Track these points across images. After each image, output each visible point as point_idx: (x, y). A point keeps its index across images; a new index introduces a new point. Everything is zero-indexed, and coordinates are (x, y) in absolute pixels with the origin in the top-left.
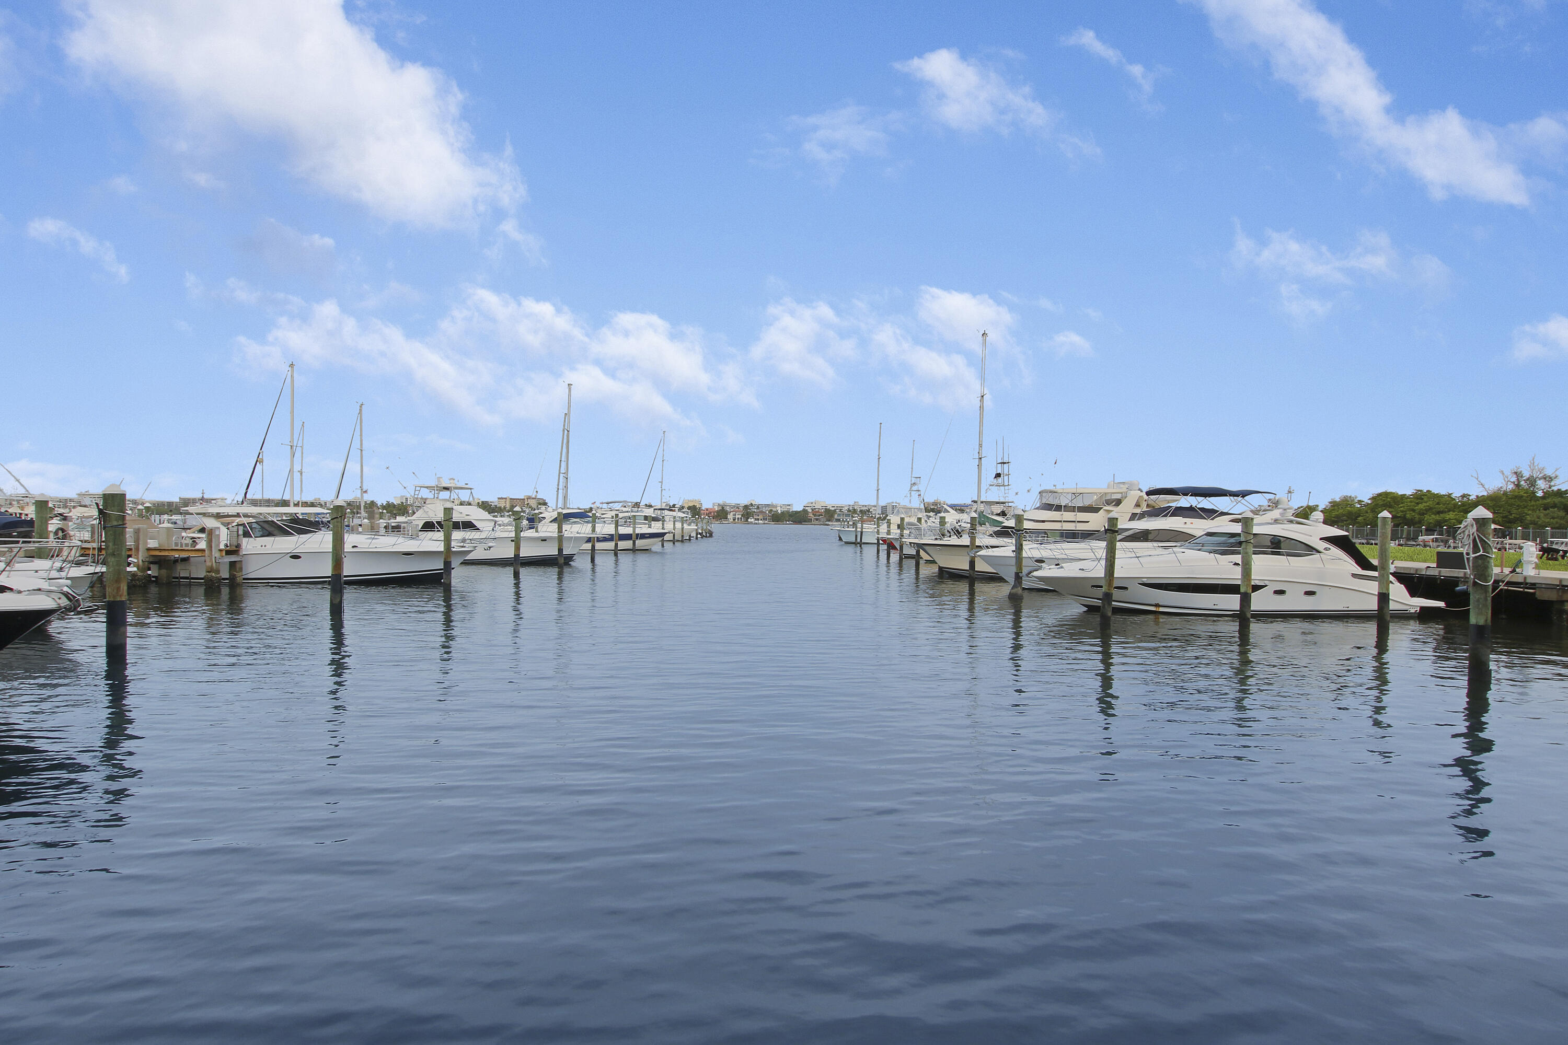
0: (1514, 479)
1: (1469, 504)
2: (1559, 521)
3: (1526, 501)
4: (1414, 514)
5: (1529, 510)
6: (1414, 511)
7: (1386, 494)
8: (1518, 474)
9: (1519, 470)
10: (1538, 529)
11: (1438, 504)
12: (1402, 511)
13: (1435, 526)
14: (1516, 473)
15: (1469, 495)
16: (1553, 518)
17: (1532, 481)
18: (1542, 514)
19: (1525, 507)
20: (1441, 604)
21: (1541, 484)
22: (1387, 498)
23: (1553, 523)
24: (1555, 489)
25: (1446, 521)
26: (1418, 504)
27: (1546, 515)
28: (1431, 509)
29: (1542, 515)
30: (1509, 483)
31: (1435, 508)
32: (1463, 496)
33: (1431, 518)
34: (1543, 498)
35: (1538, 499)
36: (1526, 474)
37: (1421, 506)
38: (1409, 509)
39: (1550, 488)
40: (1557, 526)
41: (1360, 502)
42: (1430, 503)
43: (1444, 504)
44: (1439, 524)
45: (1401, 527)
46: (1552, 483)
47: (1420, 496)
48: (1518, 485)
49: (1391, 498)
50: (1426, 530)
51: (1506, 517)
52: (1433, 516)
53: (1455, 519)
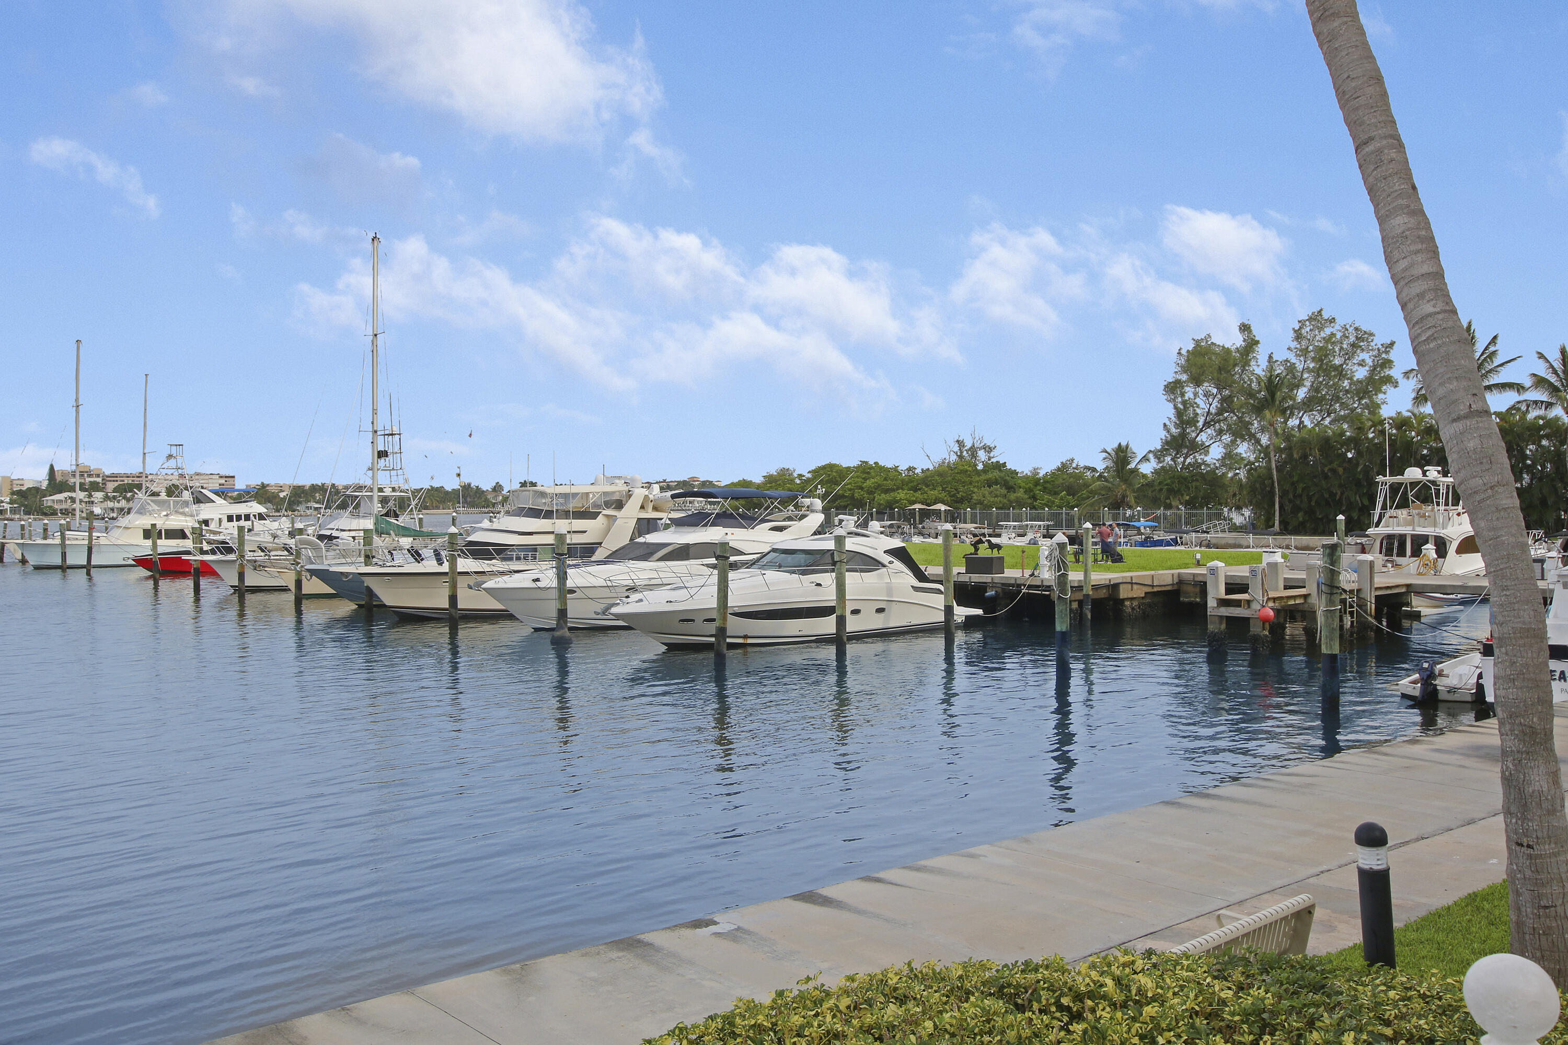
0: (956, 449)
1: (917, 480)
2: (1002, 499)
3: (970, 476)
4: (862, 493)
5: (974, 487)
6: (862, 488)
7: (830, 467)
8: (960, 443)
9: (961, 439)
10: (984, 509)
11: (885, 479)
12: (850, 490)
13: (885, 508)
14: (958, 441)
15: (915, 469)
16: (996, 496)
17: (973, 451)
18: (986, 491)
19: (971, 483)
20: (979, 612)
21: (982, 455)
22: (832, 471)
23: (997, 503)
24: (994, 460)
25: (897, 502)
26: (865, 479)
27: (990, 493)
28: (879, 486)
29: (987, 493)
30: (952, 453)
31: (883, 485)
32: (910, 469)
33: (882, 498)
34: (984, 471)
35: (978, 473)
36: (968, 444)
37: (869, 483)
38: (857, 486)
39: (989, 460)
40: (1001, 505)
41: (800, 476)
42: (878, 479)
43: (892, 480)
44: (890, 505)
45: (849, 510)
46: (992, 455)
47: (865, 469)
48: (961, 457)
49: (836, 472)
50: (877, 512)
51: (954, 496)
52: (883, 495)
53: (906, 499)
